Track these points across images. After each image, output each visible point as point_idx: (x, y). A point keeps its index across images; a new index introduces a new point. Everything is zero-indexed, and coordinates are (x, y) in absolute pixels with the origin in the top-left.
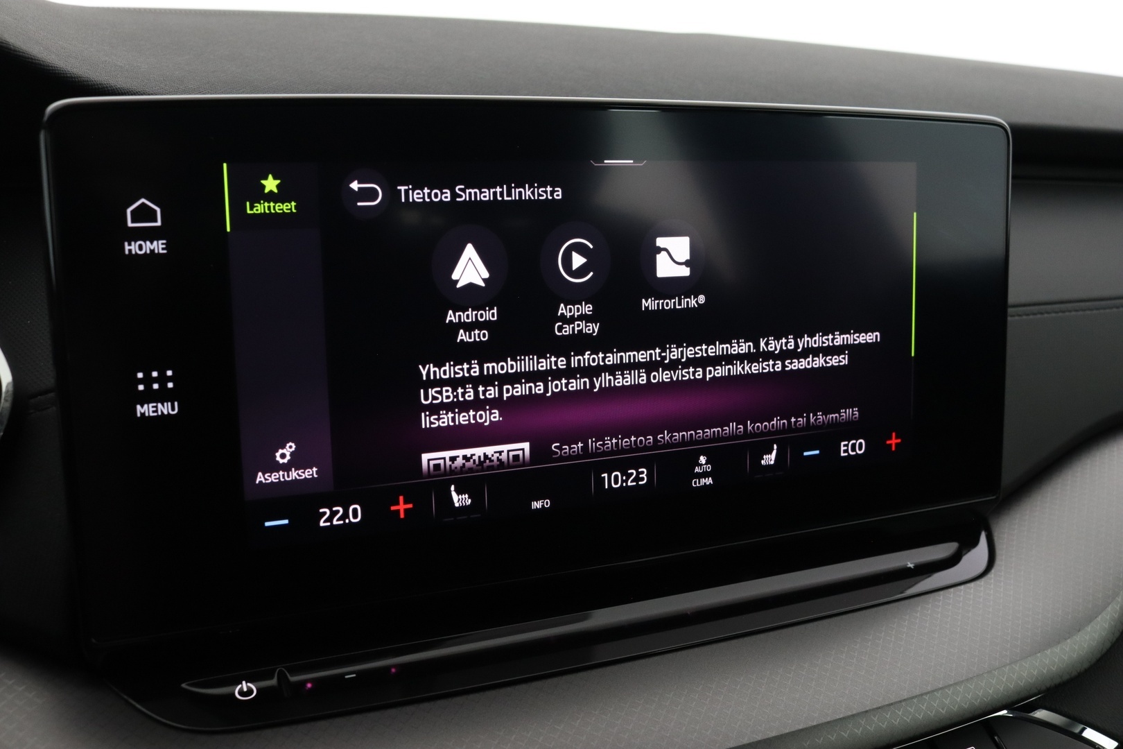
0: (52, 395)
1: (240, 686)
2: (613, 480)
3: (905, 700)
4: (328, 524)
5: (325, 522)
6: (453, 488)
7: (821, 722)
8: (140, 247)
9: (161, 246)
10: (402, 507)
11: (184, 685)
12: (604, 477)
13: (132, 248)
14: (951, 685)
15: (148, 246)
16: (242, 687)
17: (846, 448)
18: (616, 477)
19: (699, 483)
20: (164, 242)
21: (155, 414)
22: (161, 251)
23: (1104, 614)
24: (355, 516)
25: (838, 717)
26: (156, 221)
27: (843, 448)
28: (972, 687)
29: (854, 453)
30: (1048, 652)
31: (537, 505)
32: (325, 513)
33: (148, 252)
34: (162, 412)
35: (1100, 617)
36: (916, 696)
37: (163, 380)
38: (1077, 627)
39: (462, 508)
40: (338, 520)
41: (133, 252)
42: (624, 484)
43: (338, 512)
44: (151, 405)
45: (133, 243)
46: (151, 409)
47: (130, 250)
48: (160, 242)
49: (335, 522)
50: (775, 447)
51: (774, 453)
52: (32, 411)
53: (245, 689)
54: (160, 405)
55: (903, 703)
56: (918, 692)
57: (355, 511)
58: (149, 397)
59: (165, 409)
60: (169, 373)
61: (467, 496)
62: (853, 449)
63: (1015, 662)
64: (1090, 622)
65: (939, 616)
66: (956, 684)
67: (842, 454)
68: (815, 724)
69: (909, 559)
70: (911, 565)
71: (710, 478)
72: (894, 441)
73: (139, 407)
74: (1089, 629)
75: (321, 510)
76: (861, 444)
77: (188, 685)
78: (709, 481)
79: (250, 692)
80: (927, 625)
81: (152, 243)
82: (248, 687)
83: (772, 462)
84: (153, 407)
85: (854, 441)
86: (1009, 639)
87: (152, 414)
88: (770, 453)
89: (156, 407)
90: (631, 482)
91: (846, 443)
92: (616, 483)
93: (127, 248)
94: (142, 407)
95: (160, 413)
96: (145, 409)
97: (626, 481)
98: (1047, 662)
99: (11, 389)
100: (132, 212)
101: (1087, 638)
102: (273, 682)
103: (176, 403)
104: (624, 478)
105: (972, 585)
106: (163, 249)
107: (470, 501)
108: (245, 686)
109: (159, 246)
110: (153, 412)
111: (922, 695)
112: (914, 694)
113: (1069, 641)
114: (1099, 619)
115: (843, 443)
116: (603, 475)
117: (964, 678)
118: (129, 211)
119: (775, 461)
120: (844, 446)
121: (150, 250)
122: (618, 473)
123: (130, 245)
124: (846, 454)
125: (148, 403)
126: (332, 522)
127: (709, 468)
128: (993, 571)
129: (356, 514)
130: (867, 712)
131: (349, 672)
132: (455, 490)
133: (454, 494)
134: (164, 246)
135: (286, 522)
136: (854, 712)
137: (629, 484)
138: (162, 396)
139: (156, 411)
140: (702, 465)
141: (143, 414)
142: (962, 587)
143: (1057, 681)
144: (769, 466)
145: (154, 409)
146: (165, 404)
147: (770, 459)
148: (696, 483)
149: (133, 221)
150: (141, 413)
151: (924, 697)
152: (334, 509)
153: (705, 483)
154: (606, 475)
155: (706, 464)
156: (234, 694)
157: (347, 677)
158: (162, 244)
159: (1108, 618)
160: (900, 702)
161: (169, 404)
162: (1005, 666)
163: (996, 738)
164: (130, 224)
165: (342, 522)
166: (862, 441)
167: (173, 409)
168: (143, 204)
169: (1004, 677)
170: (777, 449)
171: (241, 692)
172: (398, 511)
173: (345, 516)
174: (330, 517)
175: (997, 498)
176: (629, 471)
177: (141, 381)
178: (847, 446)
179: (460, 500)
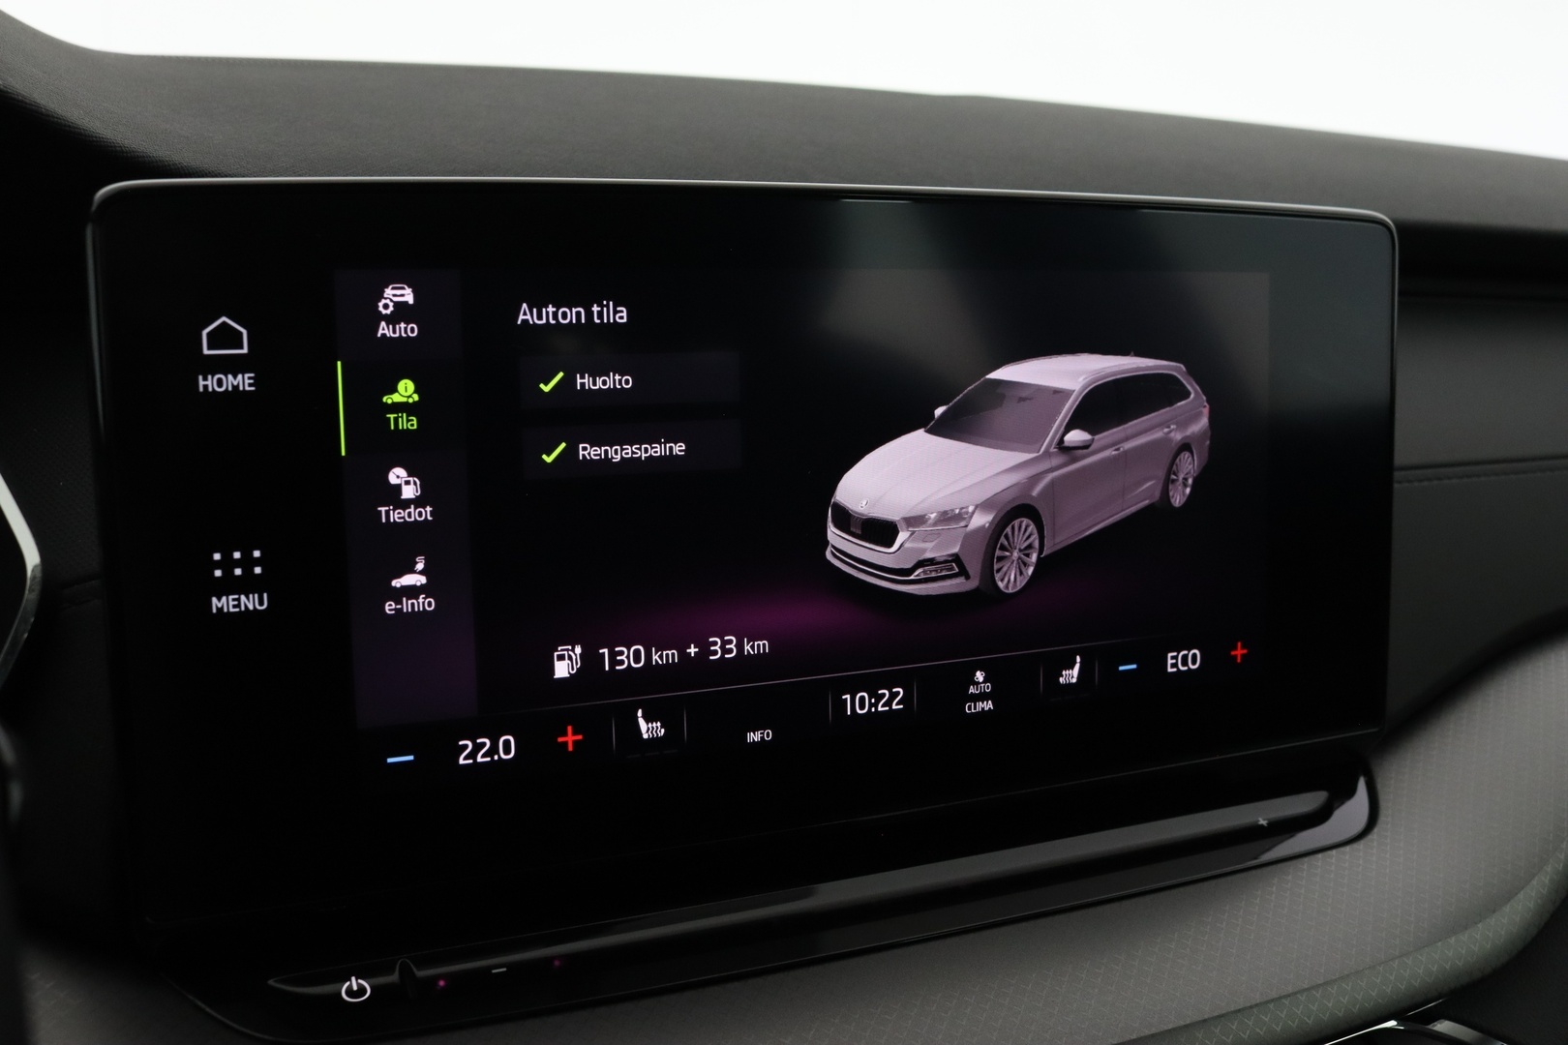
0: (95, 583)
1: (348, 983)
2: (858, 704)
3: (1257, 1005)
4: (471, 761)
5: (465, 758)
6: (640, 713)
8: (220, 383)
9: (247, 381)
10: (570, 738)
11: (271, 982)
12: (846, 699)
13: (208, 383)
14: (1320, 985)
15: (230, 381)
16: (351, 984)
17: (1174, 661)
18: (862, 699)
19: (975, 709)
20: (252, 375)
21: (237, 610)
22: (247, 388)
23: (1528, 889)
24: (507, 751)
25: (1166, 1028)
26: (242, 348)
27: (1170, 662)
28: (1349, 988)
29: (1186, 668)
30: (1452, 940)
31: (754, 737)
32: (466, 746)
33: (230, 389)
34: (246, 606)
35: (1522, 893)
36: (1272, 1000)
37: (247, 562)
38: (1492, 905)
39: (652, 741)
40: (483, 756)
41: (210, 389)
42: (873, 709)
43: (484, 744)
44: (231, 597)
45: (210, 377)
46: (231, 603)
47: (206, 387)
48: (247, 376)
49: (479, 759)
50: (1078, 659)
51: (1077, 667)
52: (66, 605)
53: (355, 987)
54: (243, 598)
55: (1255, 1010)
56: (1274, 994)
57: (507, 743)
58: (229, 586)
59: (250, 602)
60: (257, 554)
61: (659, 724)
62: (1185, 662)
63: (1407, 954)
64: (1509, 899)
65: (1303, 891)
66: (1326, 983)
67: (1170, 670)
69: (1261, 813)
70: (1263, 822)
71: (990, 702)
72: (1239, 652)
73: (214, 600)
74: (1507, 909)
75: (461, 743)
76: (1194, 655)
77: (275, 981)
78: (988, 705)
79: (362, 991)
80: (1287, 903)
81: (235, 377)
82: (358, 984)
83: (1074, 680)
84: (234, 600)
85: (1186, 652)
86: (1398, 922)
87: (232, 610)
88: (1072, 667)
89: (238, 600)
90: (883, 706)
91: (1175, 654)
92: (862, 707)
93: (202, 383)
94: (219, 600)
95: (243, 608)
96: (224, 603)
97: (876, 705)
98: (1451, 955)
99: (39, 574)
100: (210, 335)
101: (1505, 921)
102: (394, 978)
103: (265, 595)
104: (873, 701)
105: (1347, 848)
106: (250, 385)
107: (663, 730)
108: (354, 983)
109: (244, 381)
110: (234, 606)
111: (1280, 998)
112: (1270, 997)
113: (1480, 925)
114: (1521, 895)
115: (1170, 655)
116: (844, 697)
117: (1338, 976)
118: (205, 333)
119: (1078, 678)
120: (1172, 658)
121: (233, 386)
122: (865, 694)
123: (205, 379)
124: (1175, 670)
125: (227, 595)
126: (475, 759)
127: (988, 688)
128: (1376, 830)
129: (507, 747)
130: (1205, 1021)
131: (498, 964)
132: (643, 717)
133: (642, 723)
134: (252, 381)
135: (411, 758)
137: (880, 709)
138: (246, 586)
139: (238, 606)
140: (979, 683)
141: (220, 610)
142: (1334, 852)
143: (1465, 980)
144: (1070, 685)
145: (236, 603)
146: (251, 596)
147: (1072, 675)
148: (971, 708)
149: (209, 348)
150: (217, 608)
151: (1284, 1001)
152: (479, 741)
153: (983, 709)
154: (848, 696)
155: (985, 682)
156: (340, 994)
157: (494, 971)
158: (249, 378)
159: (1533, 894)
160: (1251, 1007)
161: (256, 596)
162: (1393, 959)
164: (206, 352)
165: (489, 759)
166: (1196, 651)
167: (261, 603)
168: (224, 323)
169: (1391, 974)
170: (1081, 662)
171: (350, 992)
172: (566, 743)
173: (494, 750)
174: (471, 753)
175: (1381, 730)
176: (880, 692)
177: (218, 565)
178: (1176, 658)
179: (649, 729)
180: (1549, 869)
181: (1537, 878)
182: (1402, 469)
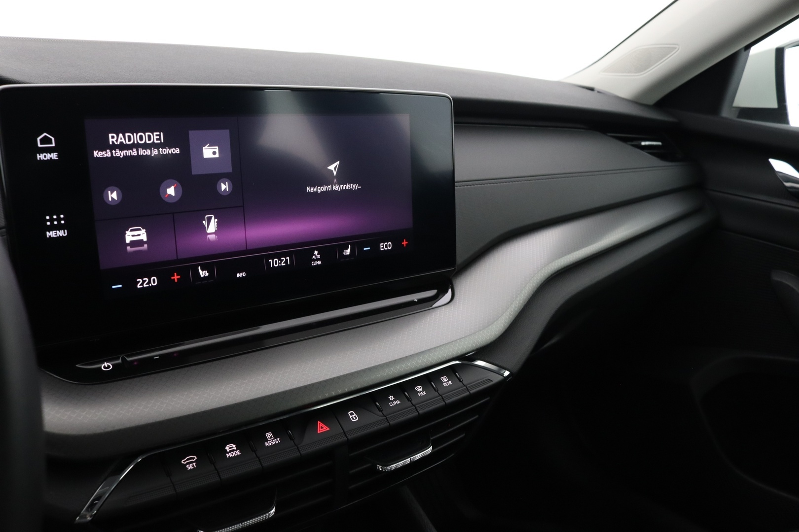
0: (4, 230)
1: (104, 364)
2: (275, 263)
4: (142, 286)
5: (140, 285)
6: (199, 268)
8: (45, 157)
10: (176, 277)
11: (77, 365)
13: (41, 157)
15: (49, 156)
18: (276, 261)
20: (57, 154)
21: (56, 236)
22: (55, 158)
24: (154, 282)
26: (52, 144)
27: (381, 247)
29: (387, 249)
31: (239, 275)
32: (139, 281)
33: (49, 159)
37: (59, 219)
39: (205, 278)
40: (146, 284)
41: (42, 159)
42: (280, 265)
43: (146, 281)
44: (54, 232)
46: (54, 234)
47: (40, 158)
48: (55, 154)
49: (145, 285)
50: (350, 246)
51: (349, 249)
53: (106, 366)
54: (58, 232)
57: (154, 280)
58: (53, 228)
59: (61, 233)
60: (62, 216)
61: (206, 271)
62: (386, 247)
67: (381, 249)
69: (415, 297)
70: (416, 300)
71: (320, 261)
72: (405, 243)
73: (48, 233)
75: (138, 280)
76: (390, 245)
77: (79, 365)
78: (319, 263)
79: (109, 367)
81: (50, 154)
83: (349, 254)
85: (386, 243)
88: (347, 249)
89: (56, 233)
92: (276, 264)
93: (38, 157)
94: (49, 232)
95: (58, 236)
96: (51, 234)
97: (281, 263)
100: (41, 140)
102: (120, 361)
103: (66, 231)
105: (444, 307)
107: (208, 274)
108: (106, 364)
109: (54, 156)
110: (55, 235)
112: (417, 352)
115: (381, 244)
116: (270, 261)
118: (39, 139)
123: (40, 155)
124: (383, 249)
125: (52, 231)
127: (319, 256)
128: (453, 301)
129: (154, 281)
131: (156, 354)
132: (201, 269)
133: (200, 271)
134: (57, 156)
135: (121, 286)
137: (282, 264)
138: (59, 227)
140: (315, 255)
141: (50, 236)
142: (439, 308)
144: (347, 255)
146: (61, 231)
147: (347, 252)
148: (314, 264)
149: (41, 144)
152: (144, 279)
154: (271, 261)
155: (318, 254)
156: (101, 367)
157: (154, 357)
161: (63, 231)
163: (456, 373)
164: (39, 145)
165: (148, 285)
166: (390, 243)
167: (65, 233)
168: (45, 136)
171: (104, 367)
172: (174, 279)
173: (149, 282)
174: (142, 283)
175: (455, 269)
176: (282, 259)
177: (48, 220)
178: (383, 245)
179: (203, 273)
182: (457, 182)
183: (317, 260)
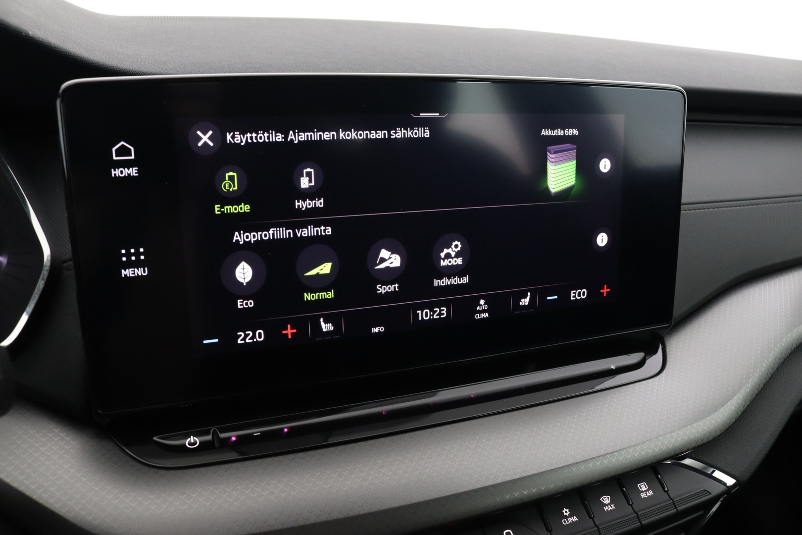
0: (71, 263)
1: (189, 439)
3: (602, 456)
4: (243, 342)
5: (241, 340)
6: (322, 320)
7: (547, 469)
8: (122, 172)
9: (134, 171)
10: (289, 331)
11: (155, 438)
12: (419, 313)
13: (116, 172)
14: (632, 446)
15: (126, 172)
16: (190, 440)
17: (574, 295)
18: (426, 313)
19: (480, 317)
20: (137, 168)
21: (133, 275)
22: (135, 175)
23: (732, 401)
24: (260, 337)
25: (559, 466)
26: (131, 155)
27: (572, 295)
28: (645, 448)
29: (580, 298)
30: (695, 425)
31: (375, 330)
32: (241, 335)
33: (127, 175)
34: (137, 274)
35: (729, 402)
36: (609, 453)
37: (137, 254)
38: (715, 408)
39: (328, 332)
40: (249, 339)
41: (117, 176)
42: (432, 317)
43: (249, 334)
44: (130, 270)
45: (117, 170)
46: (131, 272)
47: (115, 174)
48: (134, 169)
49: (247, 341)
50: (529, 294)
51: (528, 297)
52: (64, 271)
53: (192, 441)
54: (136, 270)
55: (601, 458)
56: (610, 450)
57: (260, 334)
58: (129, 265)
59: (140, 272)
60: (142, 250)
61: (331, 325)
62: (579, 295)
63: (674, 431)
64: (723, 405)
65: (628, 401)
66: (635, 445)
67: (572, 299)
68: (544, 470)
69: (612, 363)
70: (613, 367)
71: (487, 314)
72: (605, 291)
73: (123, 271)
74: (722, 410)
75: (239, 334)
76: (584, 292)
77: (157, 438)
78: (486, 315)
79: (195, 443)
80: (620, 407)
81: (129, 169)
82: (194, 439)
83: (527, 304)
84: (132, 271)
85: (580, 291)
86: (671, 416)
87: (131, 275)
88: (526, 297)
89: (134, 271)
90: (436, 316)
91: (575, 291)
92: (426, 316)
93: (113, 172)
94: (125, 271)
95: (136, 275)
96: (128, 272)
97: (433, 315)
98: (694, 431)
99: (49, 258)
100: (116, 150)
101: (720, 416)
102: (209, 438)
103: (146, 269)
104: (432, 313)
105: (651, 380)
106: (136, 173)
107: (333, 328)
108: (192, 439)
109: (133, 171)
110: (132, 274)
111: (613, 452)
112: (609, 452)
113: (709, 418)
114: (729, 404)
115: (572, 292)
116: (418, 312)
117: (641, 442)
118: (114, 149)
119: (529, 303)
120: (573, 293)
121: (128, 173)
122: (428, 311)
123: (115, 171)
124: (575, 298)
125: (129, 268)
126: (245, 340)
127: (486, 307)
128: (664, 372)
129: (260, 336)
130: (577, 463)
131: (256, 432)
133: (323, 324)
134: (136, 171)
135: (217, 340)
136: (569, 463)
137: (435, 317)
138: (137, 264)
139: (134, 274)
140: (481, 305)
141: (126, 276)
142: (644, 382)
143: (700, 443)
144: (524, 306)
145: (133, 272)
146: (140, 269)
147: (525, 301)
148: (478, 317)
149: (116, 156)
150: (124, 274)
151: (615, 453)
152: (247, 333)
153: (483, 317)
154: (419, 312)
155: (484, 305)
156: (185, 444)
157: (254, 434)
158: (135, 170)
159: (735, 403)
160: (599, 456)
161: (142, 269)
162: (667, 434)
163: (659, 476)
164: (115, 158)
165: (251, 341)
166: (585, 290)
167: (144, 272)
168: (123, 145)
169: (666, 441)
170: (530, 296)
171: (190, 444)
172: (287, 334)
173: (254, 337)
174: (244, 338)
175: (670, 325)
176: (435, 309)
177: (124, 255)
178: (575, 293)
179: (326, 327)
180: (742, 391)
181: (736, 396)
183: (483, 311)
